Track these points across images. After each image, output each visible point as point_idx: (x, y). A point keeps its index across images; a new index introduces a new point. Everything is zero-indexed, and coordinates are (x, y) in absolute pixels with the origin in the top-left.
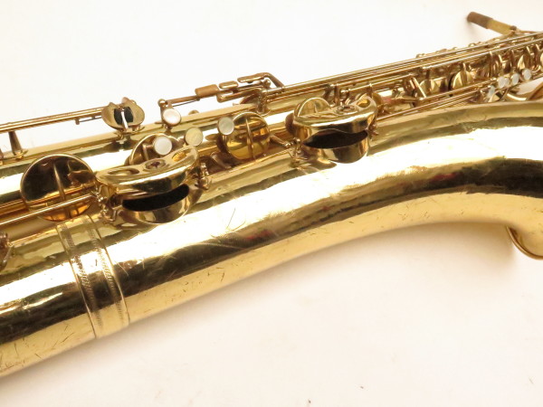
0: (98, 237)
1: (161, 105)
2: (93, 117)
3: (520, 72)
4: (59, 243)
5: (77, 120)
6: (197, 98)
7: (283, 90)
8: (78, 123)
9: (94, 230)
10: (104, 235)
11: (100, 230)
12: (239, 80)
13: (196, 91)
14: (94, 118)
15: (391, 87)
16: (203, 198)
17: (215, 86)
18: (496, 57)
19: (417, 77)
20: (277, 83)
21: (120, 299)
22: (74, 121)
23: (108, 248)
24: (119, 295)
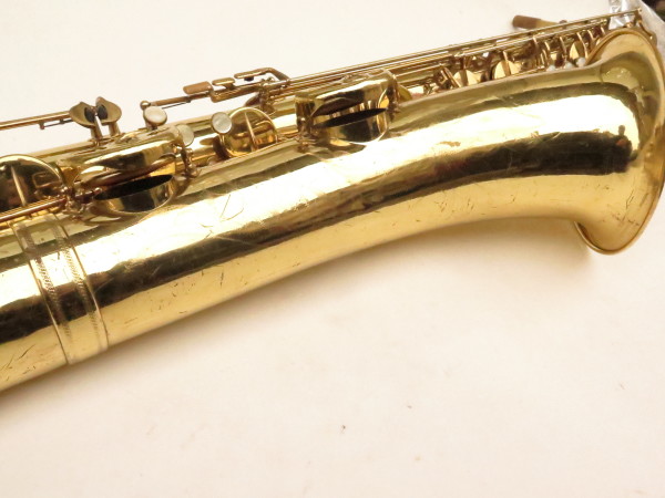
0: (64, 236)
1: (144, 108)
2: (62, 120)
3: (574, 62)
4: (15, 243)
5: (41, 123)
6: (187, 100)
7: (288, 83)
8: (42, 127)
9: (59, 228)
10: (71, 233)
11: (67, 227)
12: (236, 76)
13: (185, 89)
14: (62, 122)
15: (421, 83)
16: (191, 190)
17: (207, 83)
18: (542, 45)
19: (449, 68)
20: (281, 76)
21: (95, 309)
22: (38, 126)
23: (77, 248)
24: (93, 303)
